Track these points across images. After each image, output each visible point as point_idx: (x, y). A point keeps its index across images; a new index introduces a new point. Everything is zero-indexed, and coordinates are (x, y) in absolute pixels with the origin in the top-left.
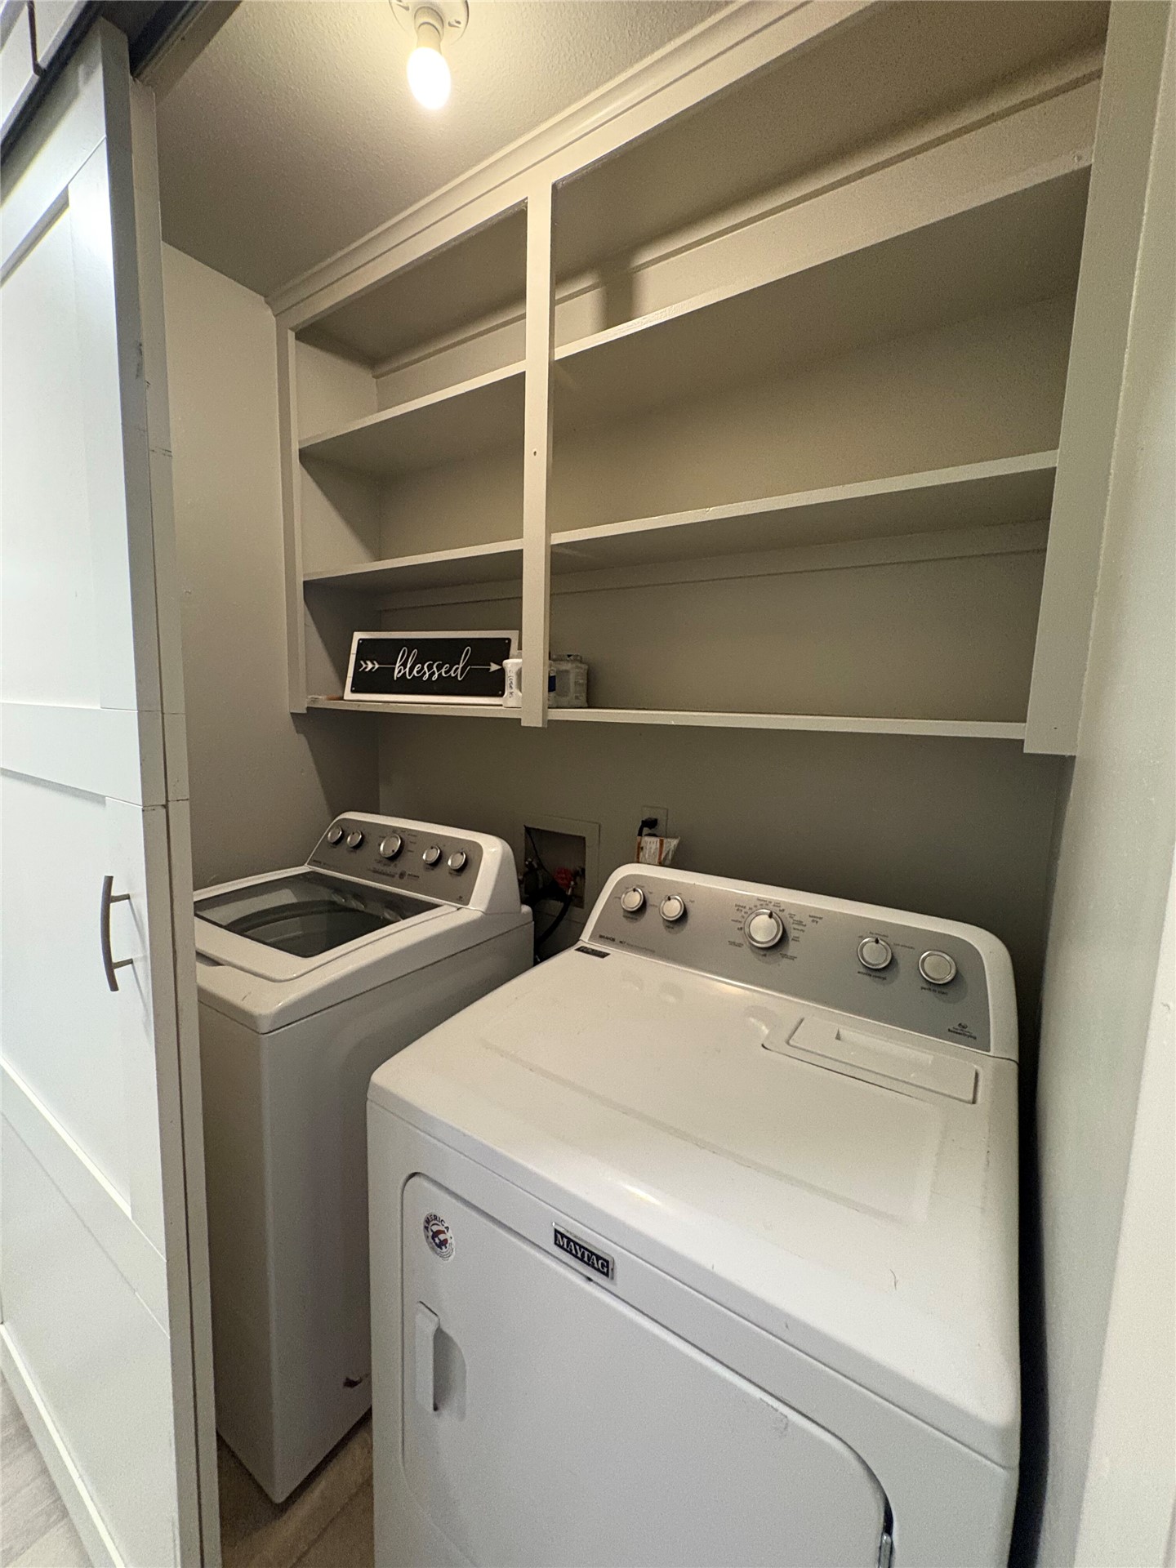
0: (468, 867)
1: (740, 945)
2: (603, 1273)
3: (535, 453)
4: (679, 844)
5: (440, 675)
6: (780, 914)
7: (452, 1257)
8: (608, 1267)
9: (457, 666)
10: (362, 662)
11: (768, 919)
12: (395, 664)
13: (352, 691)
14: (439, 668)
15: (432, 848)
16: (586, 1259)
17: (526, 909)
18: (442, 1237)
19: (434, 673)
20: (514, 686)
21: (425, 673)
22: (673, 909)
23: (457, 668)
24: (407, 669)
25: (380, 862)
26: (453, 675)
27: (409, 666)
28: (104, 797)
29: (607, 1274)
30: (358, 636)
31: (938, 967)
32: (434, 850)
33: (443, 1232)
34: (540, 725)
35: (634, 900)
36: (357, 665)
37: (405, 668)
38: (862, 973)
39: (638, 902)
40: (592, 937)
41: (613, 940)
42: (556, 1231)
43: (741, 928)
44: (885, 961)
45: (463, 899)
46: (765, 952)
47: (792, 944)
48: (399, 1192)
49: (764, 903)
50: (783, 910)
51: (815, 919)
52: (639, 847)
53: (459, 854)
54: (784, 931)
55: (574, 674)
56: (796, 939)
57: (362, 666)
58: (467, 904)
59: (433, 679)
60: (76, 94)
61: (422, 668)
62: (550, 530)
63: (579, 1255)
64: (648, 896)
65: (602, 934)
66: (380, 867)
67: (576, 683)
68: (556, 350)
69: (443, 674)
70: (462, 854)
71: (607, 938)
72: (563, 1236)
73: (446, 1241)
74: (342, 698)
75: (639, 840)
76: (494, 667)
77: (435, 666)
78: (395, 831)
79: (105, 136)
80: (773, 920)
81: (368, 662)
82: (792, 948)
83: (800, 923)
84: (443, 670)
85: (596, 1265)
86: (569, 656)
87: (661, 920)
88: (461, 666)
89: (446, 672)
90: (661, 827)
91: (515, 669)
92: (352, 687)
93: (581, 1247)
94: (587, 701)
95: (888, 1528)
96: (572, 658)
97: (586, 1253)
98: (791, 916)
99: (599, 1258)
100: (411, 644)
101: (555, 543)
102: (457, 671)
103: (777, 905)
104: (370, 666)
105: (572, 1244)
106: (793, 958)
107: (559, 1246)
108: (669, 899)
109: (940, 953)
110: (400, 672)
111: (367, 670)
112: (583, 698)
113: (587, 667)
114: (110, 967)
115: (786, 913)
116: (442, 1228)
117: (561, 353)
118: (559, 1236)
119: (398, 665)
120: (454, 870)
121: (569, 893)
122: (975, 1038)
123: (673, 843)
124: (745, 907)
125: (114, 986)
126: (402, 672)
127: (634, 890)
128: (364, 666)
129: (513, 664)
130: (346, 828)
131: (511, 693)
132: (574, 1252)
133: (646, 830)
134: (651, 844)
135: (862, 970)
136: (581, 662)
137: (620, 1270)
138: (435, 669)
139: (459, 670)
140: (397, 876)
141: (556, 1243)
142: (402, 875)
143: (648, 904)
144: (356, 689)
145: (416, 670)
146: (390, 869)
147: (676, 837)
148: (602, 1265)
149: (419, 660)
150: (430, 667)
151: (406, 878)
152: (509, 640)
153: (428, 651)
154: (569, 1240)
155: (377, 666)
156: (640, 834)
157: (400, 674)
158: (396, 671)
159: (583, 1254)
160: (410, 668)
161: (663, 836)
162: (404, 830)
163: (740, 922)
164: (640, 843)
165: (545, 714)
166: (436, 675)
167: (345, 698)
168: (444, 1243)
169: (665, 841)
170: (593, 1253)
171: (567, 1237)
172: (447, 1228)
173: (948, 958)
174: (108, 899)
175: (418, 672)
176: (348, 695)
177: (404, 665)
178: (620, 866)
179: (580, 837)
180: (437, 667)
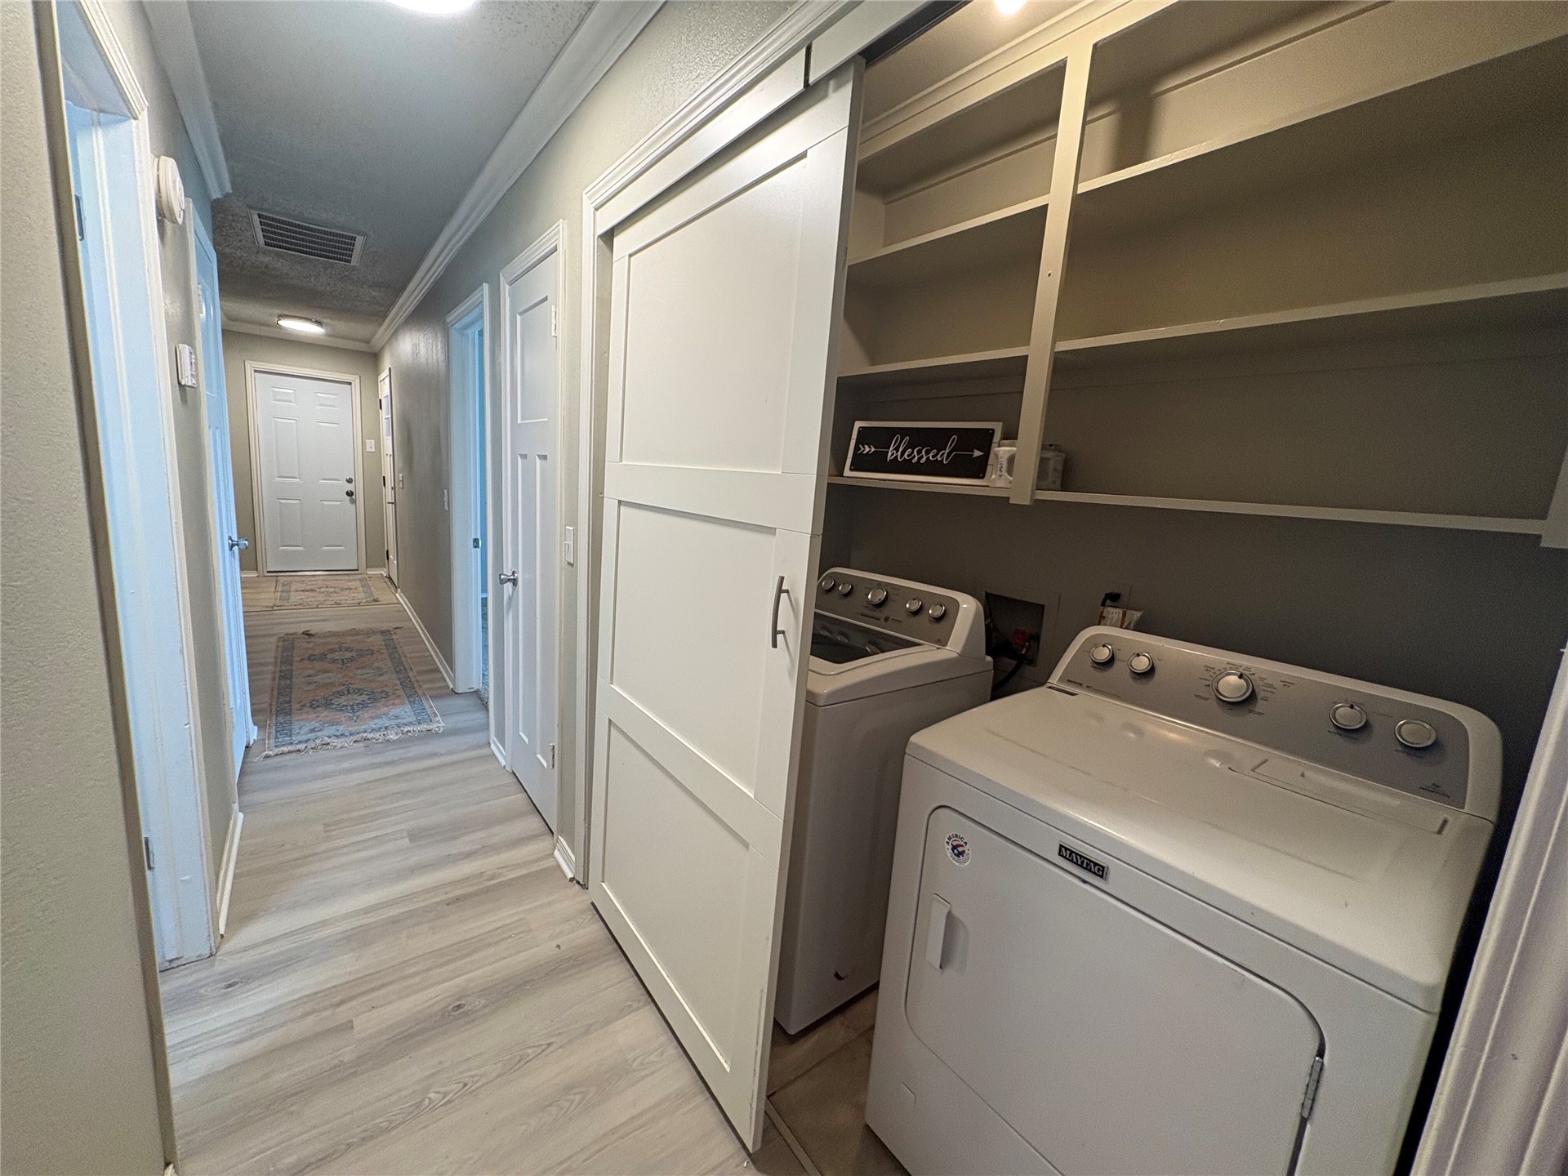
0: (945, 618)
1: (1207, 699)
2: (1099, 875)
3: (1049, 275)
4: (1141, 616)
5: (928, 458)
6: (1252, 677)
7: (967, 863)
8: (1103, 871)
9: (943, 451)
10: (861, 446)
11: (1238, 679)
12: (889, 448)
13: (851, 470)
14: (927, 453)
15: (914, 599)
16: (1085, 865)
17: (989, 658)
18: (960, 849)
19: (922, 457)
20: (1004, 469)
21: (914, 456)
22: (1142, 664)
23: (943, 454)
24: (899, 453)
25: (867, 607)
26: (939, 459)
27: (901, 450)
28: (775, 529)
29: (1101, 876)
30: (858, 425)
31: (1415, 733)
32: (916, 601)
33: (962, 846)
34: (1028, 503)
35: (1103, 654)
36: (857, 448)
37: (897, 451)
38: (1333, 732)
39: (1107, 655)
40: (1061, 680)
41: (1081, 684)
42: (1061, 846)
43: (1209, 686)
44: (1360, 722)
45: (942, 642)
46: (1231, 707)
47: (1260, 702)
48: (927, 816)
49: (1235, 667)
50: (1254, 674)
51: (1286, 684)
52: (1101, 616)
53: (939, 606)
54: (1253, 691)
55: (1055, 460)
56: (1266, 699)
57: (860, 449)
58: (946, 645)
59: (921, 462)
60: (825, 96)
61: (913, 452)
62: (1055, 339)
63: (1079, 863)
64: (1116, 652)
65: (1070, 679)
66: (866, 612)
67: (1055, 470)
68: (1079, 185)
69: (931, 458)
70: (941, 606)
71: (1074, 682)
72: (1066, 849)
73: (964, 852)
74: (842, 476)
75: (1101, 610)
76: (977, 453)
77: (923, 451)
78: (880, 585)
79: (847, 123)
80: (1242, 680)
81: (866, 446)
82: (1260, 705)
83: (1271, 686)
84: (931, 455)
85: (1093, 870)
86: (1051, 446)
87: (1129, 671)
88: (947, 451)
89: (933, 457)
90: (1124, 599)
91: (1006, 456)
92: (851, 466)
93: (1081, 856)
94: (1062, 486)
95: (1321, 1053)
96: (1053, 447)
97: (1085, 861)
98: (1262, 679)
99: (1096, 864)
100: (904, 432)
101: (1059, 350)
102: (943, 456)
103: (1248, 669)
104: (867, 449)
105: (1074, 855)
106: (1260, 714)
107: (1062, 856)
108: (1138, 655)
109: (1422, 723)
110: (893, 454)
111: (864, 453)
112: (1059, 481)
113: (1064, 456)
114: (775, 632)
115: (1256, 677)
116: (962, 843)
117: (1083, 188)
118: (1063, 849)
119: (891, 449)
120: (934, 618)
121: (1023, 652)
122: (1448, 797)
123: (1137, 615)
124: (1213, 669)
125: (775, 645)
126: (895, 455)
127: (1104, 646)
128: (862, 449)
129: (1005, 451)
130: (838, 579)
131: (1000, 476)
132: (1075, 860)
133: (1108, 602)
134: (1114, 613)
135: (1333, 729)
136: (1060, 451)
137: (1112, 874)
138: (923, 453)
139: (945, 455)
140: (882, 620)
141: (1059, 854)
142: (886, 619)
143: (1116, 659)
144: (854, 468)
145: (907, 453)
146: (876, 614)
147: (1140, 610)
148: (1099, 869)
149: (910, 446)
150: (919, 452)
151: (890, 622)
152: (993, 430)
153: (918, 438)
154: (1072, 852)
155: (873, 450)
156: (1103, 604)
157: (893, 457)
158: (890, 454)
159: (1082, 862)
160: (902, 452)
161: (1127, 608)
162: (888, 584)
163: (1208, 680)
164: (1102, 613)
165: (1033, 494)
166: (924, 459)
167: (845, 475)
168: (962, 853)
169: (1128, 612)
170: (1091, 861)
171: (1069, 850)
172: (966, 843)
173: (1427, 726)
174: (780, 591)
175: (908, 456)
176: (847, 472)
177: (897, 449)
178: (1084, 628)
179: (1037, 605)
180: (925, 452)
